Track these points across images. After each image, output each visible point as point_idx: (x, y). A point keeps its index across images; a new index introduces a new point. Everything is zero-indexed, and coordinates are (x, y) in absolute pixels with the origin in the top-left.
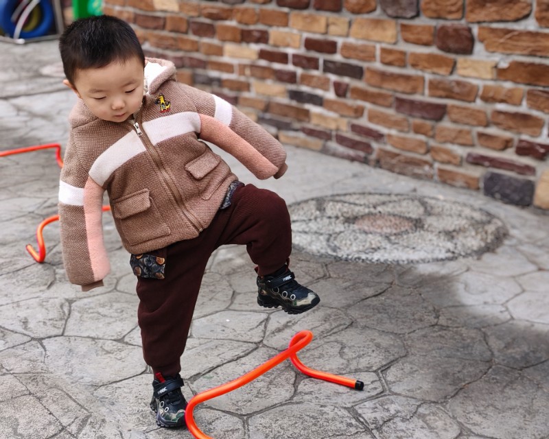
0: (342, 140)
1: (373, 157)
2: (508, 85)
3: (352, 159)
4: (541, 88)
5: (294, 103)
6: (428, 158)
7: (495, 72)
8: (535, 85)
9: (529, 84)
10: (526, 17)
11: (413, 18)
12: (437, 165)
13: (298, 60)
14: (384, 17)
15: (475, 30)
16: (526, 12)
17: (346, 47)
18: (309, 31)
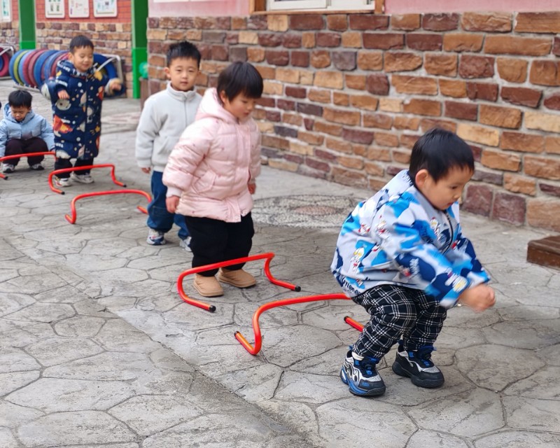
0: (310, 162)
1: (330, 174)
2: (410, 116)
3: (317, 177)
4: (429, 117)
5: (279, 136)
6: (363, 172)
7: (402, 107)
8: (426, 115)
9: (422, 115)
10: (420, 67)
11: (353, 70)
12: (369, 177)
13: (282, 104)
14: (335, 70)
15: (390, 78)
16: (419, 64)
17: (312, 93)
18: (288, 82)
